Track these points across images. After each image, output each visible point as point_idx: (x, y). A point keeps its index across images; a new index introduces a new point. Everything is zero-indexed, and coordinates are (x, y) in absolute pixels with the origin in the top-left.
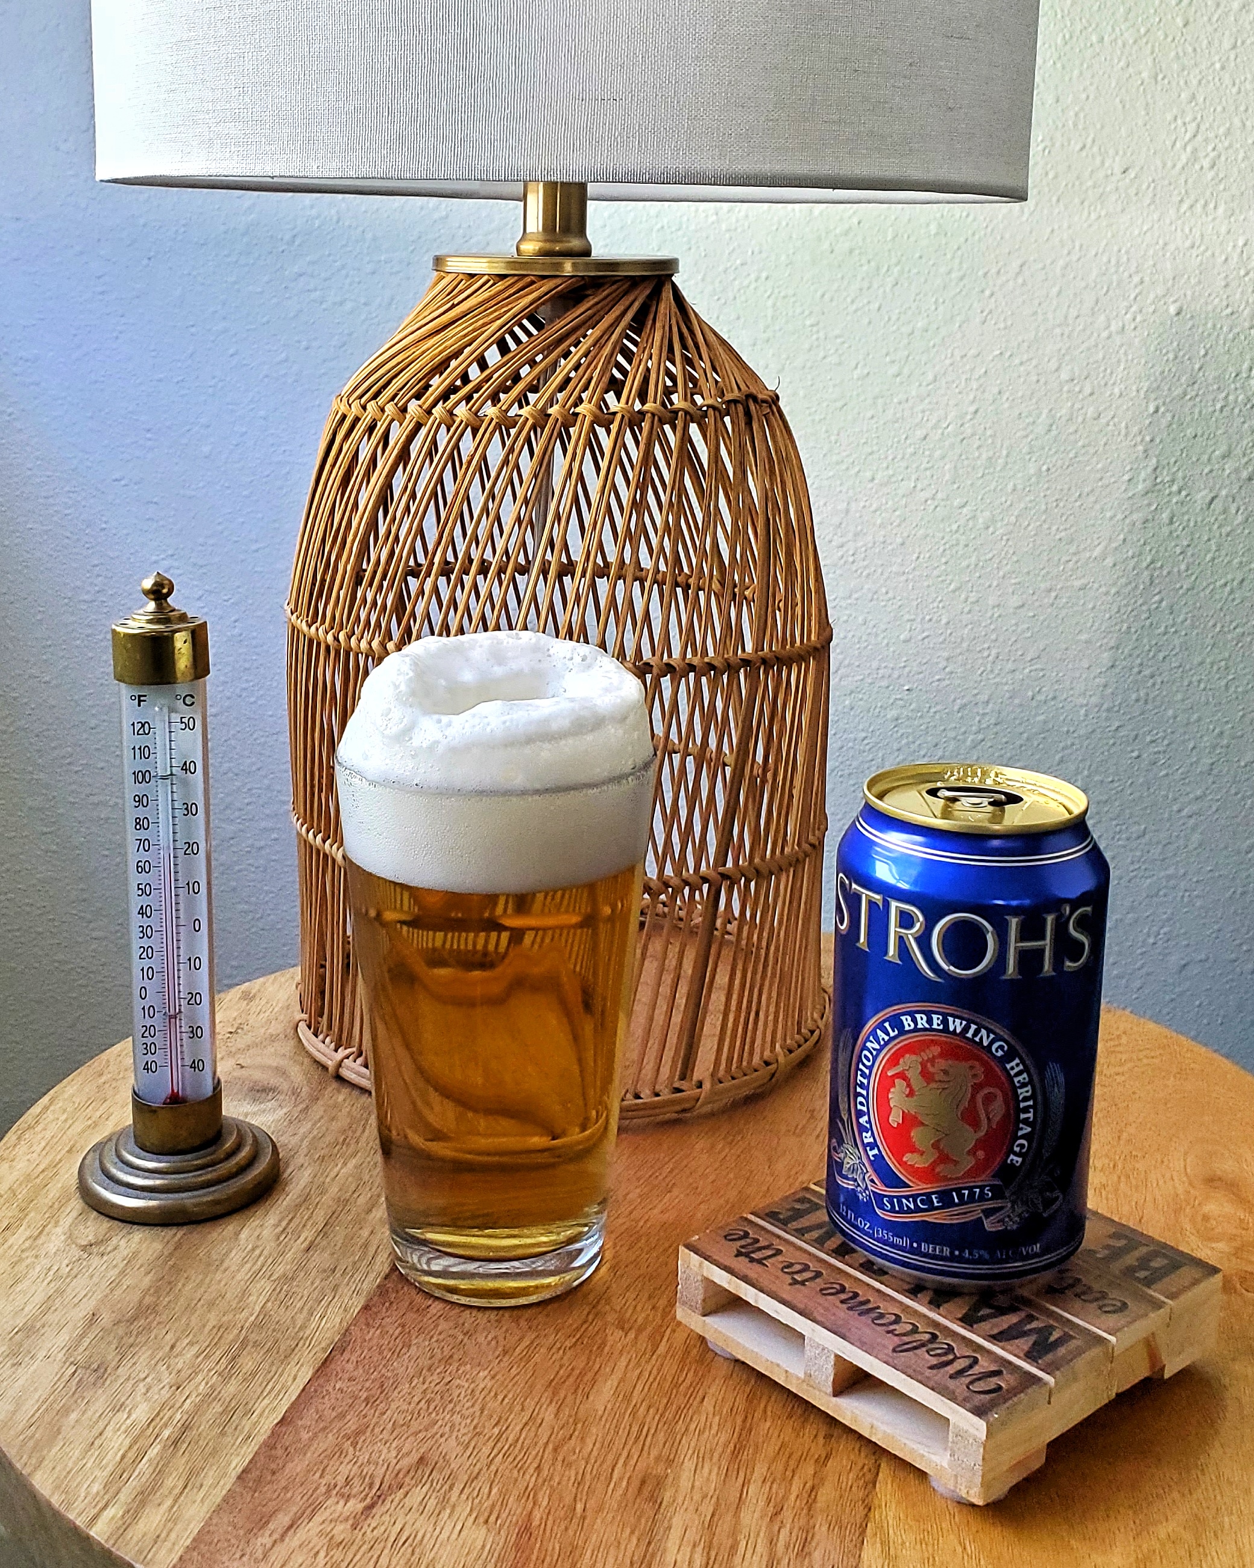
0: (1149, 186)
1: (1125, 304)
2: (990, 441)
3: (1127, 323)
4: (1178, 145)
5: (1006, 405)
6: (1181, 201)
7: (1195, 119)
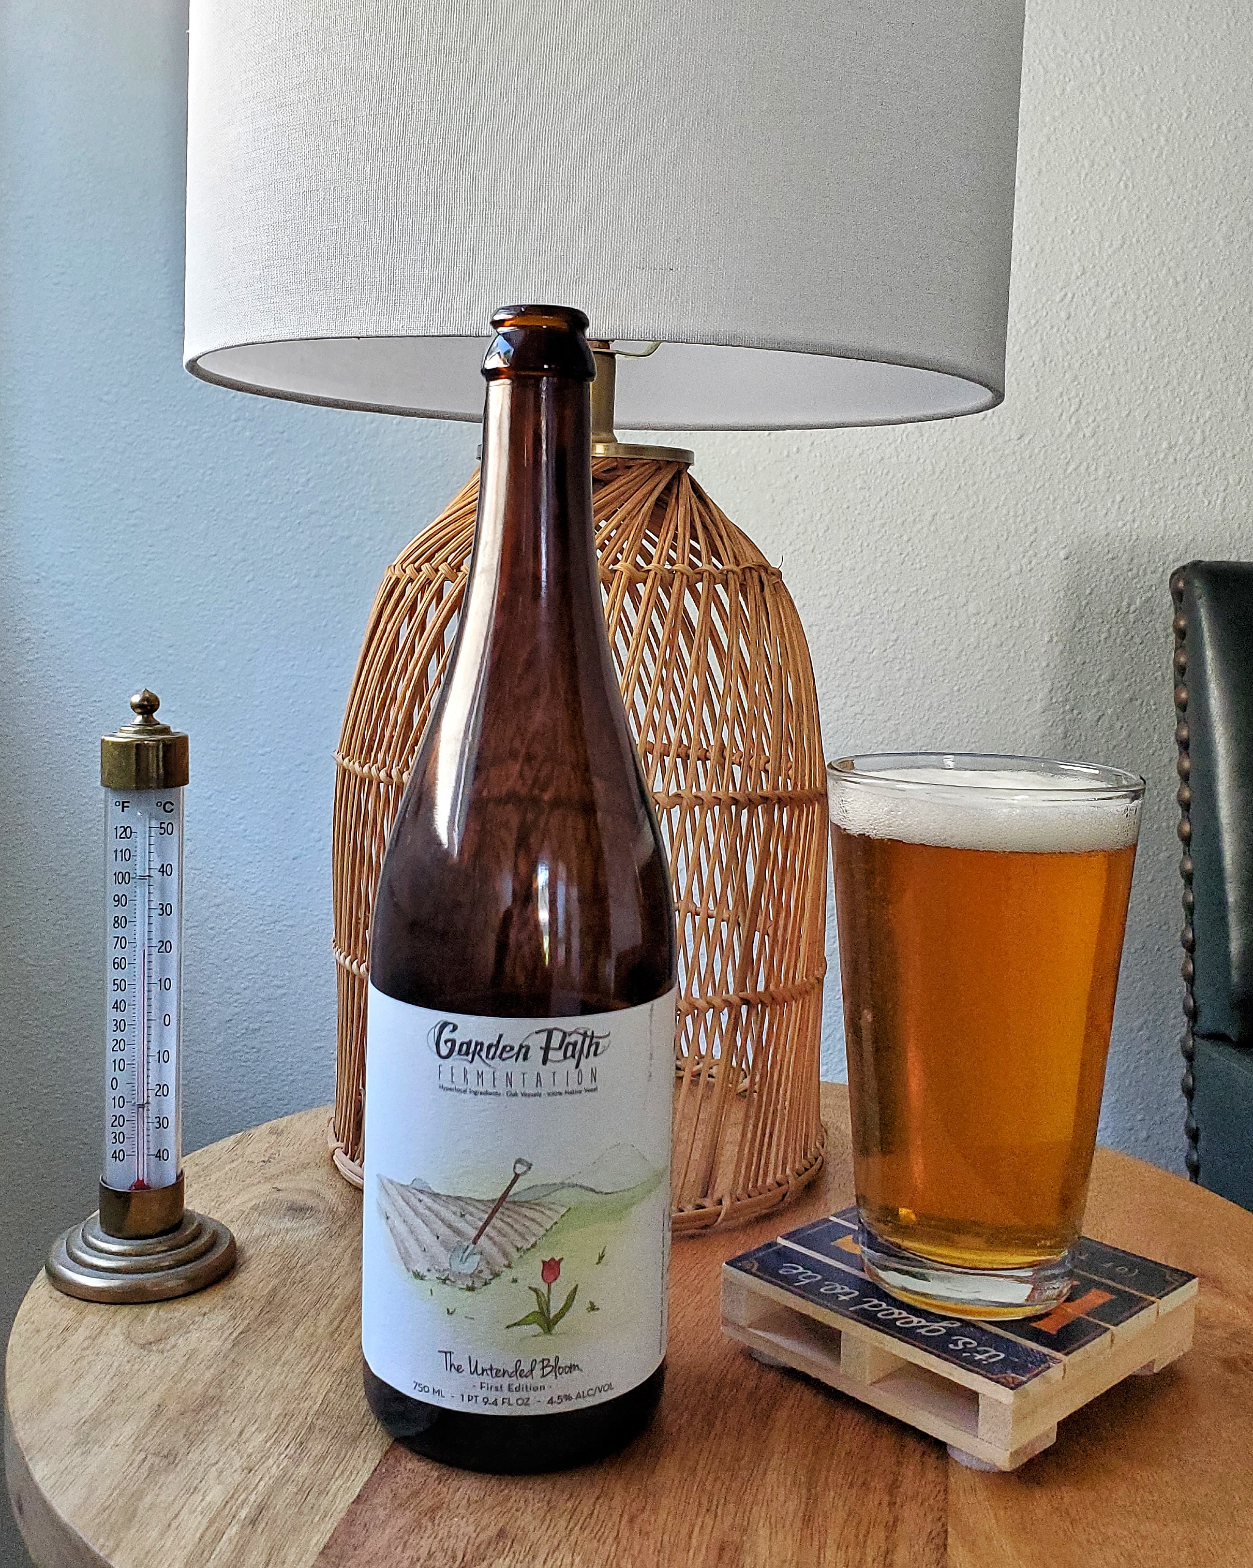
1: (1021, 549)
2: (909, 665)
3: (1024, 565)
4: (1064, 417)
6: (1068, 463)
7: (1078, 395)
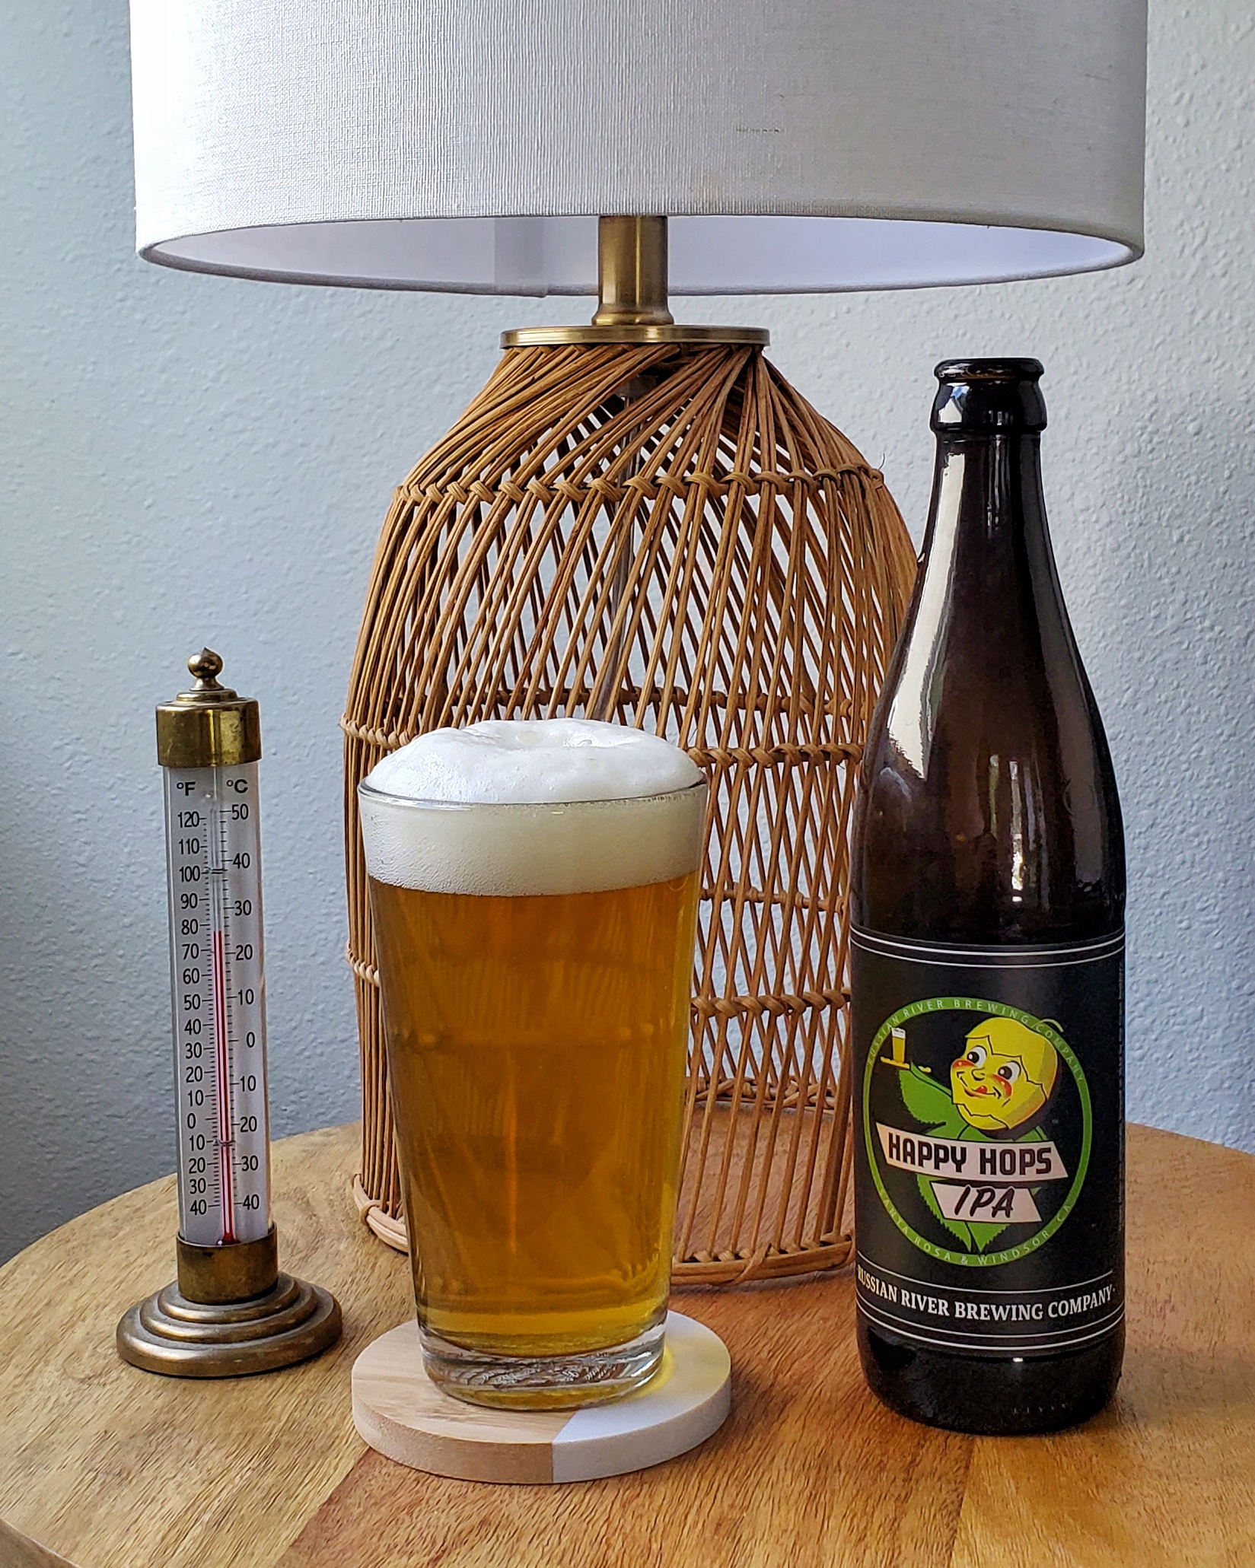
0: (1157, 299)
3: (1142, 445)
4: (1186, 251)
6: (1193, 312)
7: (1202, 223)
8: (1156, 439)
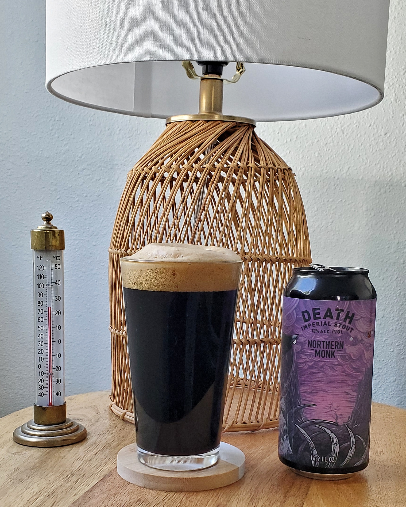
0: (394, 140)
2: (337, 233)
3: (387, 190)
5: (343, 220)
8: (391, 188)
